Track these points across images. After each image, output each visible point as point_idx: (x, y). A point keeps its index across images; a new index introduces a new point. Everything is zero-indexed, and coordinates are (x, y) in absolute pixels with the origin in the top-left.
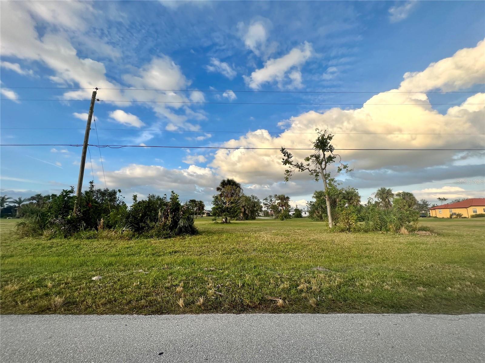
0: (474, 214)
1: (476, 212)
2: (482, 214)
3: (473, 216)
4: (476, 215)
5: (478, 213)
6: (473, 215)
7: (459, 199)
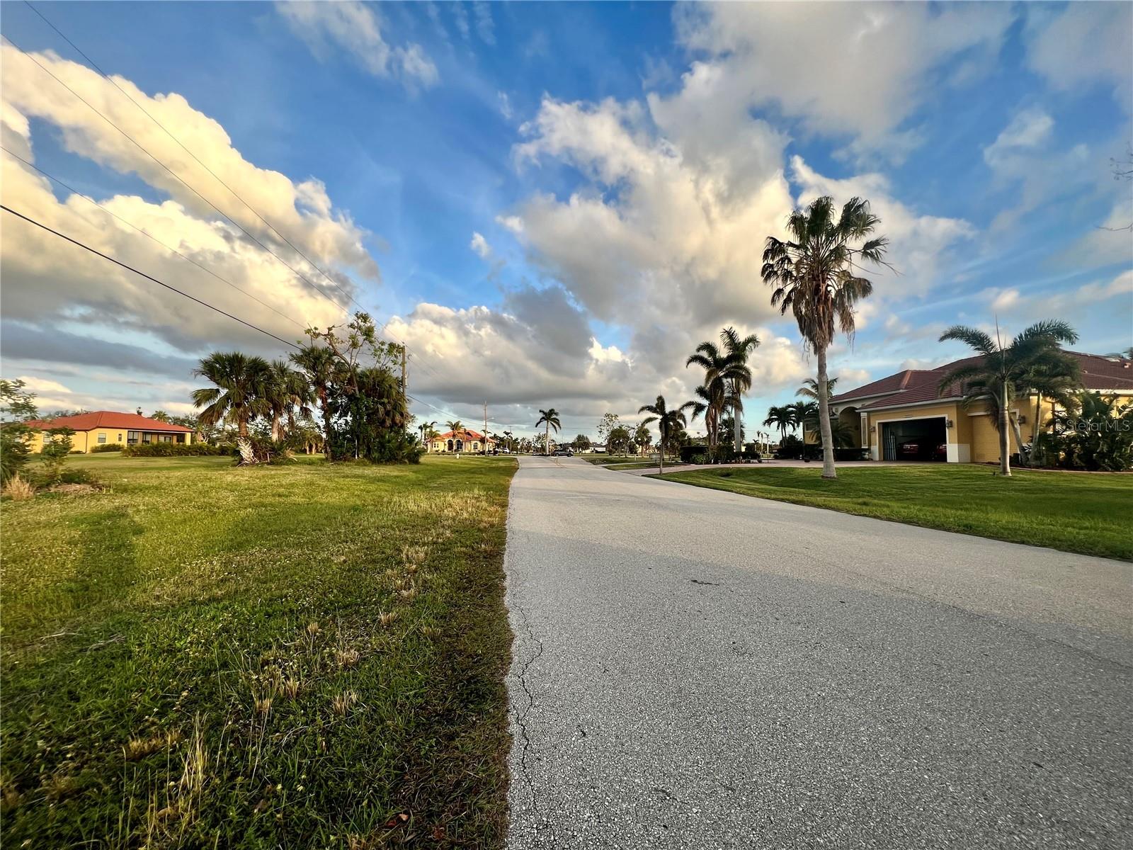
0: (100, 444)
1: (103, 440)
2: (114, 445)
3: (95, 450)
4: (102, 446)
5: (107, 443)
6: (96, 448)
7: (67, 411)
